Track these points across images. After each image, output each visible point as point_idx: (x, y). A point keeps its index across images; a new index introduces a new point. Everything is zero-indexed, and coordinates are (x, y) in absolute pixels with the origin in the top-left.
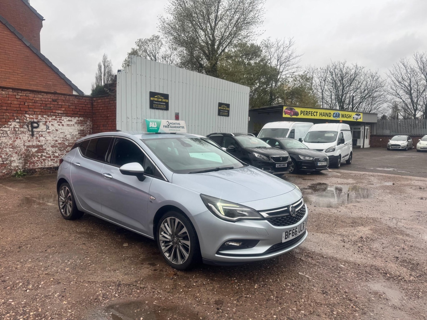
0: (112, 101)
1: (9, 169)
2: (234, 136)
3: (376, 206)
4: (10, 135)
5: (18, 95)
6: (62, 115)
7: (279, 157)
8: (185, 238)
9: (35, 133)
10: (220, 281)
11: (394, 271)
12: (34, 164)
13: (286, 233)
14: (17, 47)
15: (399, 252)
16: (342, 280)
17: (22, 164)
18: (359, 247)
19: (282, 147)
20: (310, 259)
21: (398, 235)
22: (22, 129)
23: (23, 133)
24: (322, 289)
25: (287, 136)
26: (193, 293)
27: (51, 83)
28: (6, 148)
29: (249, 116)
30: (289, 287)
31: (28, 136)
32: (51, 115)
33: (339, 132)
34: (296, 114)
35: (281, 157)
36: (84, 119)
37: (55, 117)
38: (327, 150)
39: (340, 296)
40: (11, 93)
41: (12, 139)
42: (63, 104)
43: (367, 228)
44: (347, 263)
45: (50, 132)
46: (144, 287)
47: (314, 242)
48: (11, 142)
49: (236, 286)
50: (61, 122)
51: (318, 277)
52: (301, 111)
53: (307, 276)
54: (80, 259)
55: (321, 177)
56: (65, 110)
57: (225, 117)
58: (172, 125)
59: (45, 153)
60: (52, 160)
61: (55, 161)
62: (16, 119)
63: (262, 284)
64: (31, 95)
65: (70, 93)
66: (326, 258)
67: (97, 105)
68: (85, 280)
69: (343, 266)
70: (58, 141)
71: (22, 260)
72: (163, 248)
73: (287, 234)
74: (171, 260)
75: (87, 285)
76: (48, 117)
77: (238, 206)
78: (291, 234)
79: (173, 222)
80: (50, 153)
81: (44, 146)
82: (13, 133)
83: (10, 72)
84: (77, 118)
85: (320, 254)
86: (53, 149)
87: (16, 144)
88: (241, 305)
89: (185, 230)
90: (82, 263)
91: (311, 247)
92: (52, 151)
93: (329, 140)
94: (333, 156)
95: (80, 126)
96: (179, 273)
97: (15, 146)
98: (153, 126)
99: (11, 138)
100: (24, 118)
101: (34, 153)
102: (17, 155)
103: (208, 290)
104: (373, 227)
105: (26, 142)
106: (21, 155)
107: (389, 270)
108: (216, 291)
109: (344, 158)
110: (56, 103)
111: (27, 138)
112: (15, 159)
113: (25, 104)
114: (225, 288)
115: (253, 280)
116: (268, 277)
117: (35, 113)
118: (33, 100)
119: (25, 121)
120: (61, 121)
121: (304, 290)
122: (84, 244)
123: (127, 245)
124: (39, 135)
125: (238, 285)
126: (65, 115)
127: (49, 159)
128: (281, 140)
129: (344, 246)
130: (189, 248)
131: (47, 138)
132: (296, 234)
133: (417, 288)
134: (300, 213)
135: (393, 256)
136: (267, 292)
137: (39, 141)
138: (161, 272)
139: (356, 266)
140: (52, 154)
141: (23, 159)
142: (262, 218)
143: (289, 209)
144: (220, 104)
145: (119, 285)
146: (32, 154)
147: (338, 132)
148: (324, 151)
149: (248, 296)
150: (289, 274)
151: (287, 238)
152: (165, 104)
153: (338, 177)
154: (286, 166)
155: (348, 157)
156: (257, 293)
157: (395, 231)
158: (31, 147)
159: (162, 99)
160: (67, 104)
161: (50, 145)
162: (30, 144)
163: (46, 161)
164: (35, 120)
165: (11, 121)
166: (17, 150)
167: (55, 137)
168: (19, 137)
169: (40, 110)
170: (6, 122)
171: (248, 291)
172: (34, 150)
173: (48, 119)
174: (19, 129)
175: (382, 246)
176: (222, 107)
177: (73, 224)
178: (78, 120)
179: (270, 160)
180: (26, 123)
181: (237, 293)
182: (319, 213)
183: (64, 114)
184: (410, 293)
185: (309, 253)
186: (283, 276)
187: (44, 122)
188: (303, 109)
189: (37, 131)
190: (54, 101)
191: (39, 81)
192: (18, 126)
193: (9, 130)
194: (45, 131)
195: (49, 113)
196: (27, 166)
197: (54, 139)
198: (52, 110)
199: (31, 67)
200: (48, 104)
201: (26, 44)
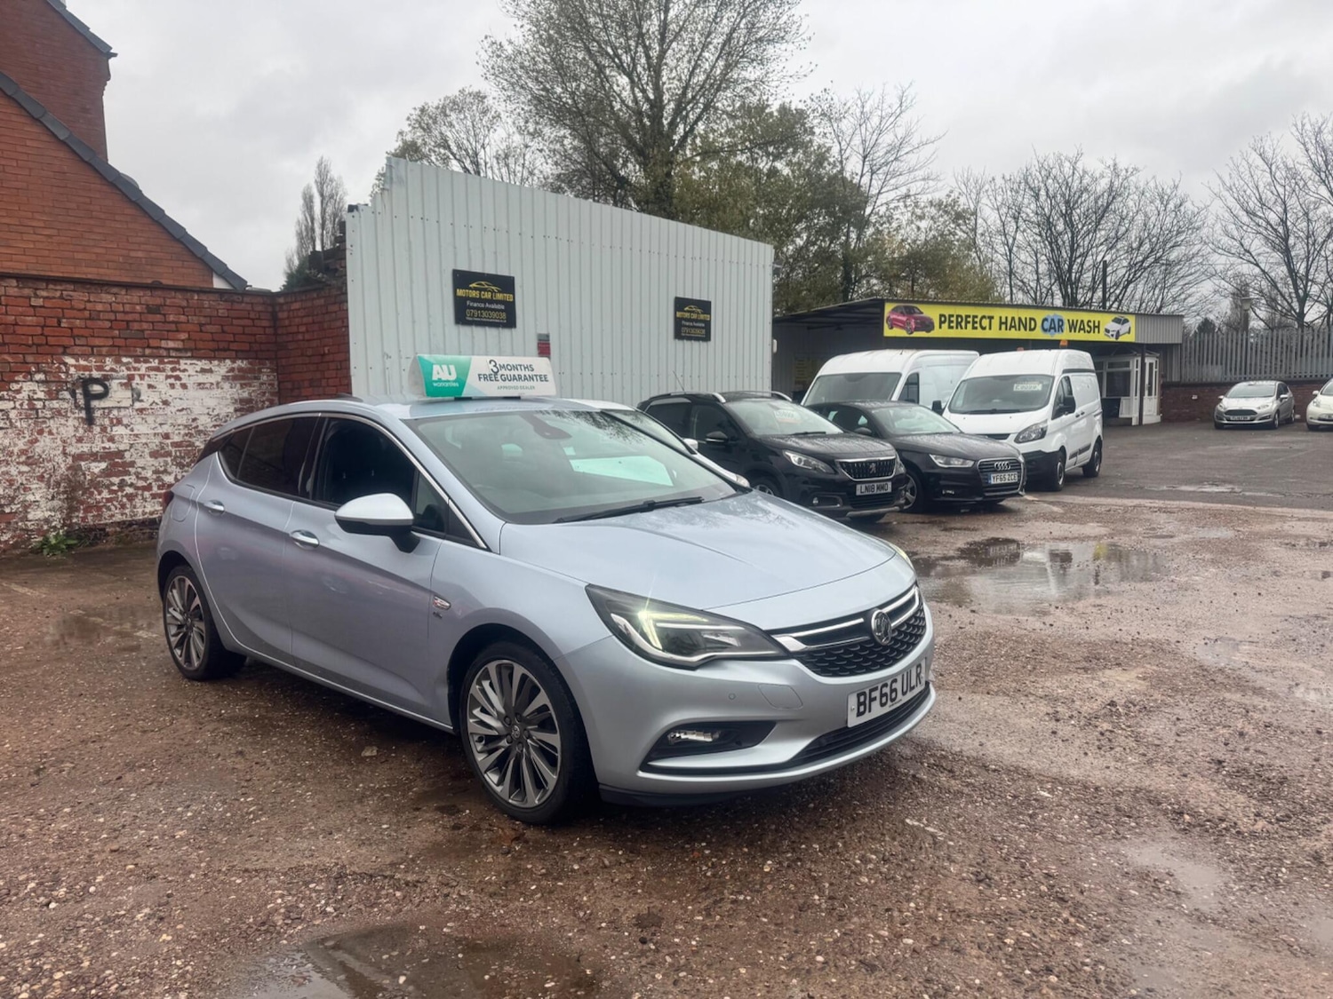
0: (335, 303)
1: (22, 529)
2: (723, 400)
3: (1166, 602)
4: (18, 424)
5: (37, 296)
6: (179, 355)
7: (866, 462)
8: (546, 725)
9: (98, 414)
10: (657, 853)
11: (1206, 806)
12: (98, 511)
13: (859, 696)
14: (29, 143)
15: (1226, 744)
16: (1040, 838)
17: (62, 512)
18: (1102, 734)
19: (876, 431)
20: (943, 778)
21: (1229, 691)
22: (55, 402)
23: (60, 414)
24: (975, 869)
25: (895, 397)
26: (571, 894)
27: (140, 254)
28: (8, 464)
29: (774, 336)
30: (871, 866)
31: (77, 424)
32: (143, 356)
33: (1059, 376)
34: (927, 325)
35: (871, 462)
36: (250, 363)
37: (157, 361)
38: (1020, 434)
39: (1029, 887)
40: (13, 291)
41: (27, 435)
42: (183, 318)
43: (1133, 674)
44: (1061, 784)
45: (145, 409)
46: (418, 882)
47: (961, 724)
48: (21, 444)
49: (704, 868)
50: (178, 378)
51: (965, 831)
52: (941, 316)
53: (930, 829)
54: (224, 802)
55: (998, 519)
56: (189, 339)
57: (696, 344)
58: (508, 372)
59: (134, 477)
60: (154, 496)
62: (36, 372)
63: (788, 859)
64: (79, 296)
65: (205, 285)
66: (995, 771)
67: (288, 318)
68: (234, 866)
69: (1046, 794)
70: (171, 436)
71: (42, 810)
72: (480, 758)
73: (862, 699)
74: (505, 796)
75: (238, 881)
76: (137, 361)
77: (705, 620)
78: (875, 699)
79: (505, 675)
80: (149, 474)
81: (127, 455)
82: (28, 417)
83: (8, 225)
84: (228, 362)
85: (976, 759)
86: (158, 463)
87: (37, 450)
88: (717, 926)
89: (542, 699)
90: (228, 815)
91: (951, 738)
92: (154, 468)
93: (1027, 402)
94: (1040, 452)
95: (238, 386)
96: (530, 834)
97: (36, 457)
98: (445, 377)
99: (20, 433)
100: (59, 368)
101: (98, 476)
102: (43, 485)
103: (617, 883)
104: (1151, 668)
105: (71, 444)
106: (58, 484)
107: (1192, 801)
108: (643, 887)
109: (1074, 459)
110: (159, 316)
111: (71, 430)
112: (38, 498)
113: (59, 325)
114: (673, 875)
115: (761, 846)
116: (807, 835)
117: (93, 351)
118: (85, 309)
119: (63, 376)
120: (178, 373)
121: (917, 872)
122: (241, 753)
123: (375, 753)
124: (111, 420)
125: (713, 864)
126: (189, 354)
127: (147, 494)
128: (873, 408)
129: (1054, 733)
130: (559, 755)
131: (135, 427)
132: (892, 700)
133: (1276, 855)
134: (906, 634)
135: (1208, 759)
136: (803, 883)
137: (111, 439)
138: (475, 833)
139: (1087, 792)
140: (154, 476)
141: (62, 497)
142: (782, 654)
143: (868, 621)
144: (680, 303)
145: (340, 878)
146: (91, 480)
147: (1054, 378)
148: (1012, 437)
149: (741, 898)
150: (876, 825)
151: (863, 713)
152: (503, 307)
153: (1053, 518)
154: (889, 490)
155: (1088, 454)
156: (770, 887)
157: (1220, 678)
158: (87, 459)
159: (493, 292)
160: (195, 319)
161: (147, 451)
162: (85, 448)
163: (138, 501)
164: (96, 374)
165: (20, 377)
166: (42, 470)
167: (161, 424)
168: (47, 430)
169: (110, 342)
171: (743, 882)
172: (98, 467)
173: (135, 369)
174: (47, 403)
175: (1174, 728)
176: (688, 311)
177: (208, 693)
178: (232, 370)
179: (836, 473)
180: (66, 382)
181: (706, 889)
182: (986, 633)
183: (186, 350)
184: (1252, 870)
185: (944, 757)
186: (857, 831)
187: (122, 378)
188: (947, 311)
189: (104, 408)
190: (152, 310)
191: (102, 251)
192: (41, 395)
193: (14, 408)
194: (127, 408)
195: (139, 351)
196: (77, 517)
197: (160, 430)
198: (147, 339)
199: (74, 205)
200: (135, 321)
201: (55, 136)
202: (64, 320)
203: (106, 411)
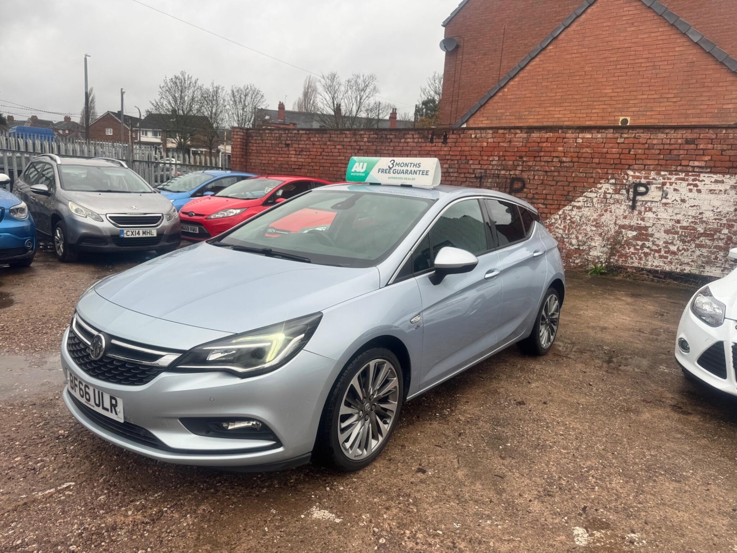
1: (585, 259)
4: (596, 205)
5: (621, 137)
6: (701, 170)
9: (639, 204)
12: (625, 258)
14: (677, 49)
17: (607, 255)
22: (617, 195)
23: (618, 202)
28: (587, 225)
31: (626, 209)
32: (676, 171)
37: (684, 174)
40: (610, 136)
41: (599, 212)
45: (668, 204)
48: (595, 216)
50: (696, 186)
56: (711, 160)
59: (651, 243)
60: (661, 257)
61: (669, 260)
62: (611, 179)
64: (644, 136)
70: (681, 222)
76: (671, 174)
80: (661, 243)
81: (650, 230)
82: (602, 202)
83: (655, 98)
86: (669, 237)
87: (603, 220)
92: (665, 240)
97: (601, 224)
99: (596, 210)
100: (624, 177)
101: (630, 239)
102: (601, 239)
105: (620, 219)
106: (608, 239)
110: (692, 145)
111: (622, 211)
112: (596, 245)
113: (629, 153)
117: (645, 168)
118: (646, 143)
119: (625, 181)
120: (697, 182)
124: (646, 208)
126: (709, 170)
127: (657, 255)
131: (659, 214)
137: (643, 219)
140: (664, 245)
141: (609, 247)
146: (626, 240)
158: (626, 229)
160: (719, 147)
161: (663, 229)
162: (627, 222)
163: (650, 258)
164: (643, 181)
165: (602, 181)
166: (602, 231)
167: (676, 214)
168: (609, 210)
169: (656, 162)
170: (595, 183)
172: (631, 234)
173: (668, 179)
174: (613, 195)
180: (626, 185)
183: (706, 167)
187: (659, 184)
189: (643, 201)
190: (688, 142)
191: (706, 107)
192: (611, 191)
193: (596, 197)
194: (657, 202)
195: (673, 168)
196: (614, 259)
197: (675, 218)
198: (681, 160)
199: (694, 81)
200: (676, 149)
201: (692, 41)
202: (633, 150)
203: (644, 203)
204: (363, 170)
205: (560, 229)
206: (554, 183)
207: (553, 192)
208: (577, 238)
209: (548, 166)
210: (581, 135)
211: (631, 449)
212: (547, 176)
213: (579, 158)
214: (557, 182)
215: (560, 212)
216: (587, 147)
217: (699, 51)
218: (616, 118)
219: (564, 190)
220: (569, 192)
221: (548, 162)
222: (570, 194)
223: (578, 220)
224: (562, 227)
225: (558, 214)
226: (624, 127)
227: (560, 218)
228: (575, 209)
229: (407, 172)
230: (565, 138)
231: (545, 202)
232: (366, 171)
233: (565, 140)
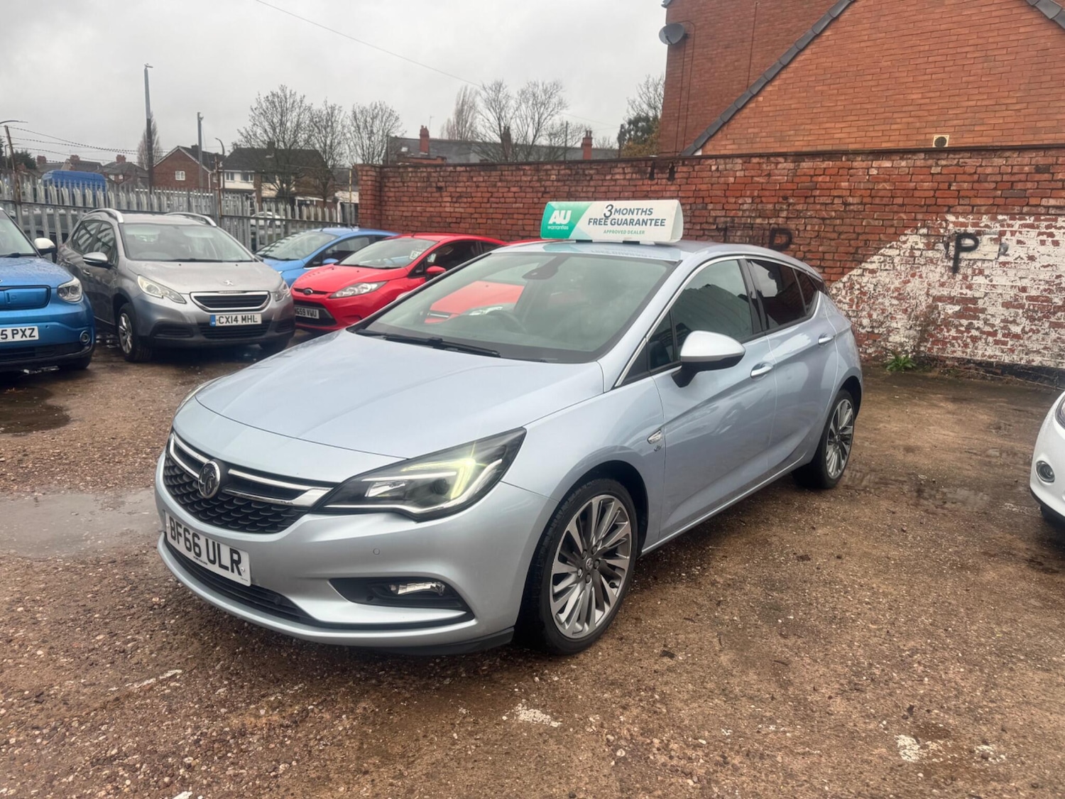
1: (882, 347)
4: (899, 268)
5: (937, 165)
6: (1058, 212)
9: (963, 264)
12: (943, 345)
17: (914, 340)
22: (930, 252)
23: (932, 262)
28: (884, 297)
31: (943, 272)
32: (1021, 213)
37: (1032, 218)
40: (920, 163)
41: (903, 277)
45: (1008, 263)
48: (897, 283)
50: (1051, 235)
59: (982, 322)
60: (997, 342)
61: (1009, 347)
62: (921, 227)
64: (971, 162)
70: (1028, 290)
76: (1013, 219)
80: (997, 322)
81: (980, 302)
82: (907, 263)
83: (987, 106)
86: (1009, 313)
87: (908, 289)
92: (1003, 317)
97: (906, 294)
99: (898, 274)
100: (941, 224)
101: (950, 317)
102: (906, 317)
105: (934, 287)
106: (917, 318)
110: (1046, 175)
111: (939, 275)
112: (899, 327)
113: (949, 188)
117: (974, 210)
119: (942, 231)
120: (1053, 230)
124: (974, 270)
127: (990, 339)
131: (994, 279)
137: (970, 287)
140: (1002, 325)
141: (918, 329)
146: (944, 319)
158: (944, 302)
161: (1000, 300)
162: (945, 292)
163: (980, 344)
164: (970, 230)
165: (908, 232)
166: (907, 305)
167: (1021, 278)
168: (918, 274)
169: (991, 201)
170: (896, 235)
172: (952, 309)
173: (1009, 226)
174: (924, 252)
180: (944, 236)
187: (994, 234)
189: (970, 260)
190: (1039, 170)
192: (921, 246)
193: (899, 255)
194: (991, 261)
195: (1017, 209)
196: (925, 346)
197: (1019, 284)
198: (1028, 198)
199: (1049, 78)
200: (1020, 181)
201: (1045, 16)
202: (954, 184)
203: (972, 262)
204: (566, 222)
205: (844, 303)
206: (835, 235)
207: (833, 249)
208: (870, 316)
209: (826, 210)
210: (875, 164)
211: (972, 624)
212: (825, 225)
213: (872, 197)
214: (840, 234)
215: (845, 279)
216: (885, 181)
217: (1055, 32)
218: (928, 136)
219: (850, 246)
220: (857, 248)
221: (826, 204)
222: (860, 252)
223: (872, 289)
224: (847, 300)
225: (841, 281)
226: (940, 150)
227: (844, 286)
228: (867, 274)
229: (632, 222)
230: (852, 168)
231: (822, 264)
232: (570, 222)
233: (851, 171)
